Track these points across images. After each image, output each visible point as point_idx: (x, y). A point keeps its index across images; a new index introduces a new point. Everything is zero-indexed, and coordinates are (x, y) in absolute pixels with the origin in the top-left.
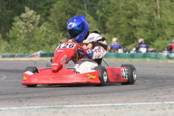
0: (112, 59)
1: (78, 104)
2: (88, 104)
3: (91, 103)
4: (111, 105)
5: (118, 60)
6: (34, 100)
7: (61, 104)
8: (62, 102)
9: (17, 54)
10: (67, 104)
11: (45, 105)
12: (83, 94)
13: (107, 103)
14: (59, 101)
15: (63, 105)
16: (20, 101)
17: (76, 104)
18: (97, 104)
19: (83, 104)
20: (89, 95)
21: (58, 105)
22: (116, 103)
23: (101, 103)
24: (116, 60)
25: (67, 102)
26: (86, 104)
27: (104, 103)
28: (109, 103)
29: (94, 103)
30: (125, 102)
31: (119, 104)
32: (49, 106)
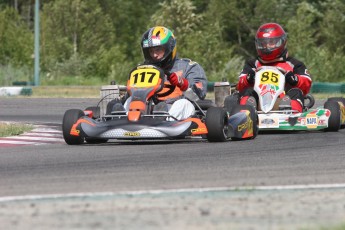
1: (285, 184)
2: (306, 183)
3: (311, 182)
7: (250, 185)
8: (250, 180)
10: (263, 184)
11: (218, 186)
15: (256, 185)
17: (280, 184)
18: (324, 182)
19: (295, 183)
21: (244, 185)
25: (260, 181)
26: (300, 183)
27: (338, 182)
29: (317, 182)
32: (226, 188)
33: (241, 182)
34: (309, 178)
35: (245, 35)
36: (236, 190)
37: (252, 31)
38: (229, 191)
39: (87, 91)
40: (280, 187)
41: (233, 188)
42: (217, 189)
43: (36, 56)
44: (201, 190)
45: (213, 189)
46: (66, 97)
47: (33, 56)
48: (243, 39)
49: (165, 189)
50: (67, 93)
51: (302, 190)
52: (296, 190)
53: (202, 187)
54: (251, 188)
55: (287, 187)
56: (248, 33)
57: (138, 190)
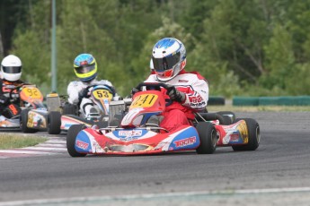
33: (224, 185)
34: (283, 182)
35: (240, 53)
36: (218, 194)
37: (247, 50)
38: (211, 194)
42: (201, 193)
43: (52, 74)
44: (187, 194)
47: (50, 75)
48: (238, 57)
49: (156, 193)
53: (189, 191)
54: (231, 192)
56: (242, 51)
57: (132, 194)
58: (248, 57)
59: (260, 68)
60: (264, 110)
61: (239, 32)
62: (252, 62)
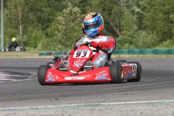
0: (148, 56)
1: (115, 102)
2: (125, 101)
3: (128, 101)
4: (148, 102)
5: (155, 56)
6: (71, 98)
7: (97, 102)
8: (98, 100)
9: (54, 52)
10: (104, 102)
12: (120, 91)
13: (144, 100)
14: (96, 98)
15: (100, 102)
16: (57, 99)
17: (113, 102)
18: (134, 101)
19: (120, 101)
20: (125, 93)
21: (94, 102)
22: (153, 100)
23: (138, 100)
24: (153, 56)
25: (103, 100)
27: (141, 100)
28: (146, 100)
29: (131, 100)
30: (162, 99)
31: (156, 101)
32: (85, 104)
33: (94, 100)
34: (127, 98)
36: (90, 105)
37: (111, 23)
38: (86, 105)
39: (27, 54)
40: (112, 103)
41: (88, 104)
42: (80, 104)
43: (2, 36)
44: (73, 105)
45: (78, 105)
46: (15, 57)
49: (55, 105)
50: (16, 55)
51: (122, 104)
52: (119, 104)
53: (74, 104)
54: (97, 104)
55: (116, 103)
56: (109, 24)
57: (41, 105)
58: (112, 27)
59: (119, 33)
60: (119, 57)
61: (107, 12)
62: (114, 30)
